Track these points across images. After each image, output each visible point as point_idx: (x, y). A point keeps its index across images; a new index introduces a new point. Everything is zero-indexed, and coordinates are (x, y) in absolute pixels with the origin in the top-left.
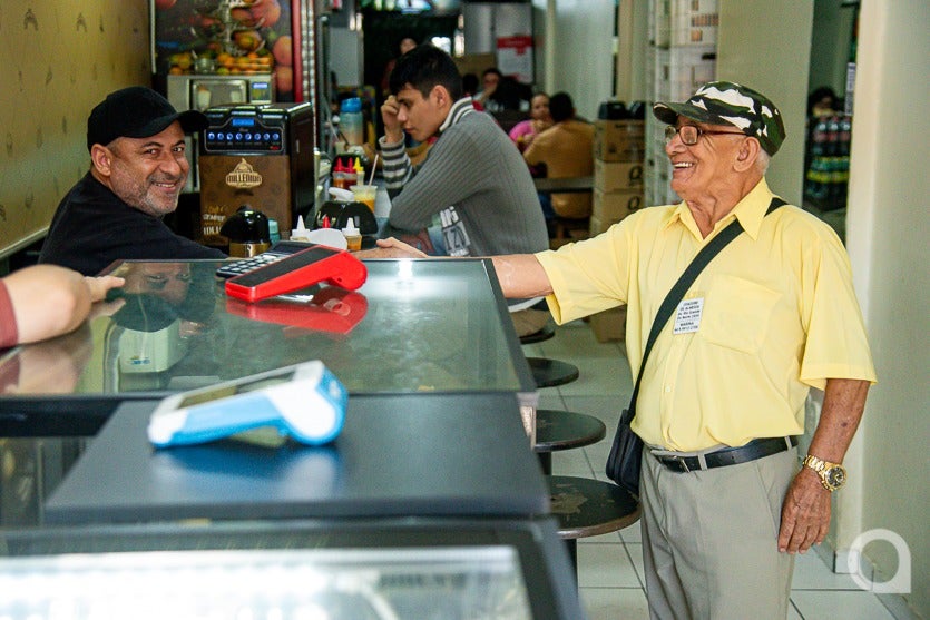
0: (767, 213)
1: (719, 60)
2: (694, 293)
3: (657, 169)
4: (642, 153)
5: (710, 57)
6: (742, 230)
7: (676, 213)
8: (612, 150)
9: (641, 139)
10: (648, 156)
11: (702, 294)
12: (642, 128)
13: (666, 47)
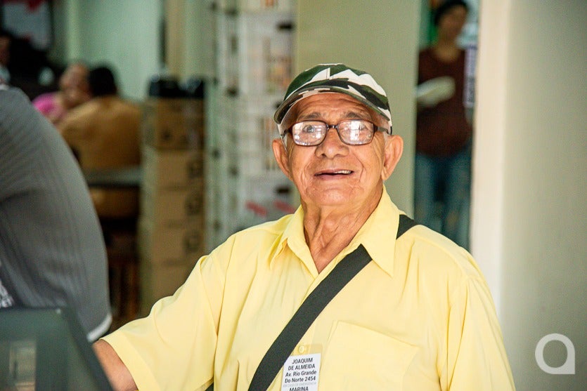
0: (397, 238)
1: (299, 32)
2: (307, 346)
3: (224, 162)
4: (202, 142)
5: (287, 27)
6: (371, 259)
7: (282, 240)
8: (166, 136)
9: (200, 124)
10: (211, 144)
11: (318, 348)
12: (202, 111)
13: (233, 13)
